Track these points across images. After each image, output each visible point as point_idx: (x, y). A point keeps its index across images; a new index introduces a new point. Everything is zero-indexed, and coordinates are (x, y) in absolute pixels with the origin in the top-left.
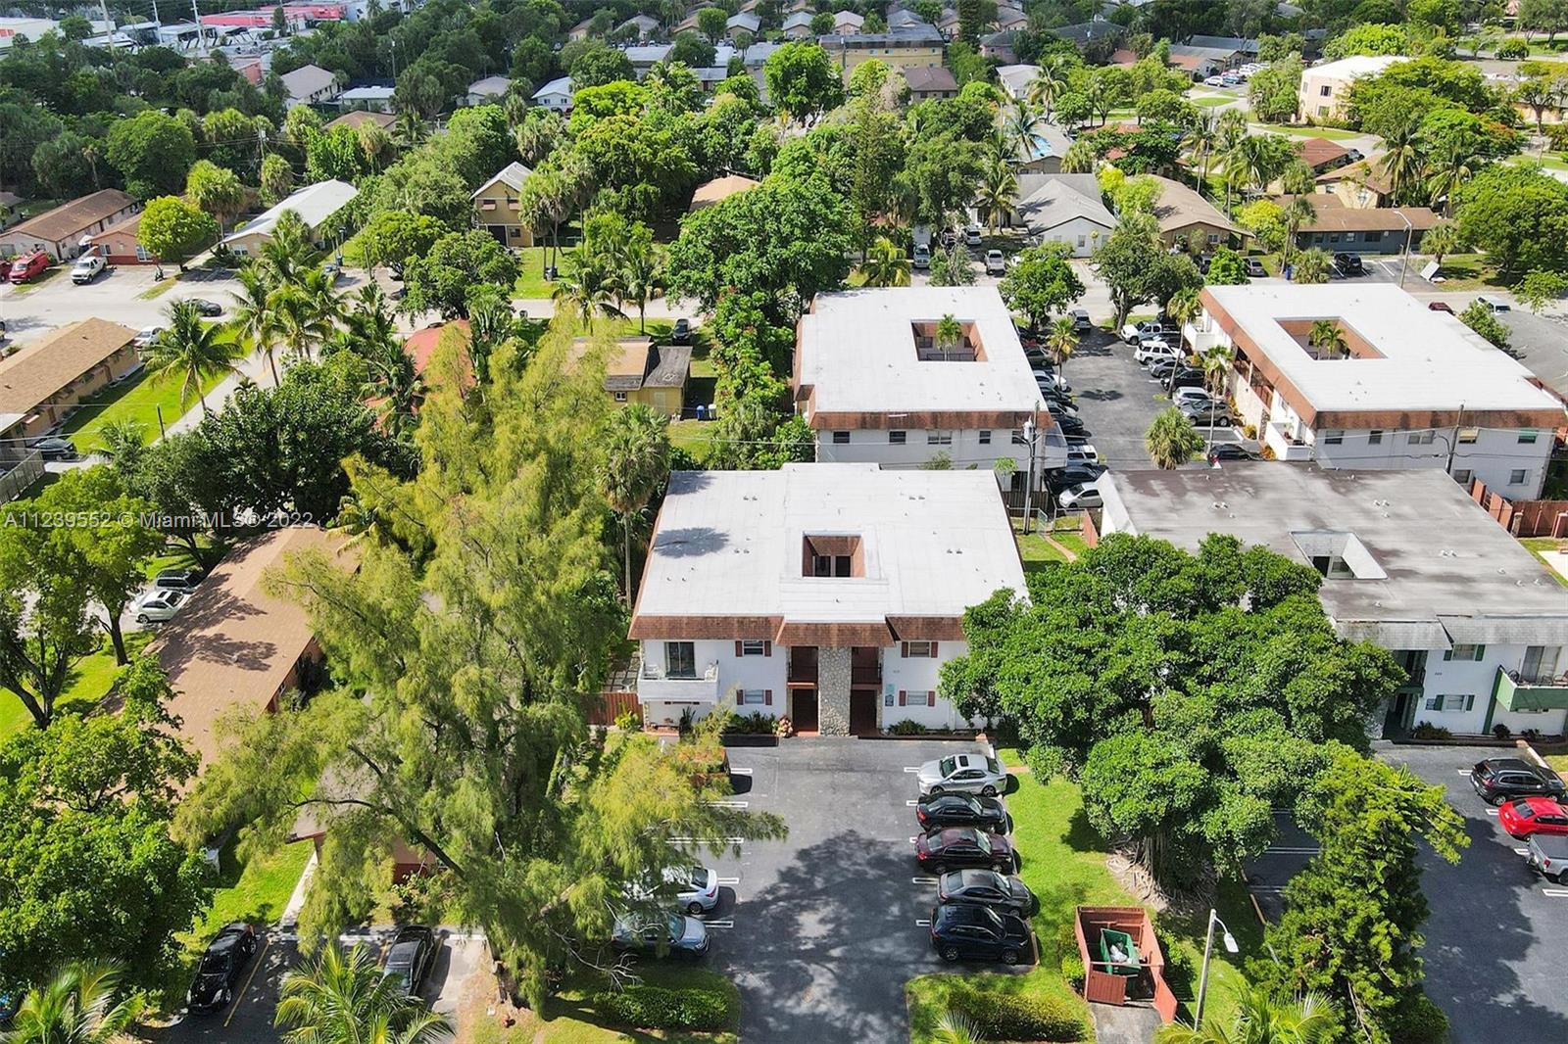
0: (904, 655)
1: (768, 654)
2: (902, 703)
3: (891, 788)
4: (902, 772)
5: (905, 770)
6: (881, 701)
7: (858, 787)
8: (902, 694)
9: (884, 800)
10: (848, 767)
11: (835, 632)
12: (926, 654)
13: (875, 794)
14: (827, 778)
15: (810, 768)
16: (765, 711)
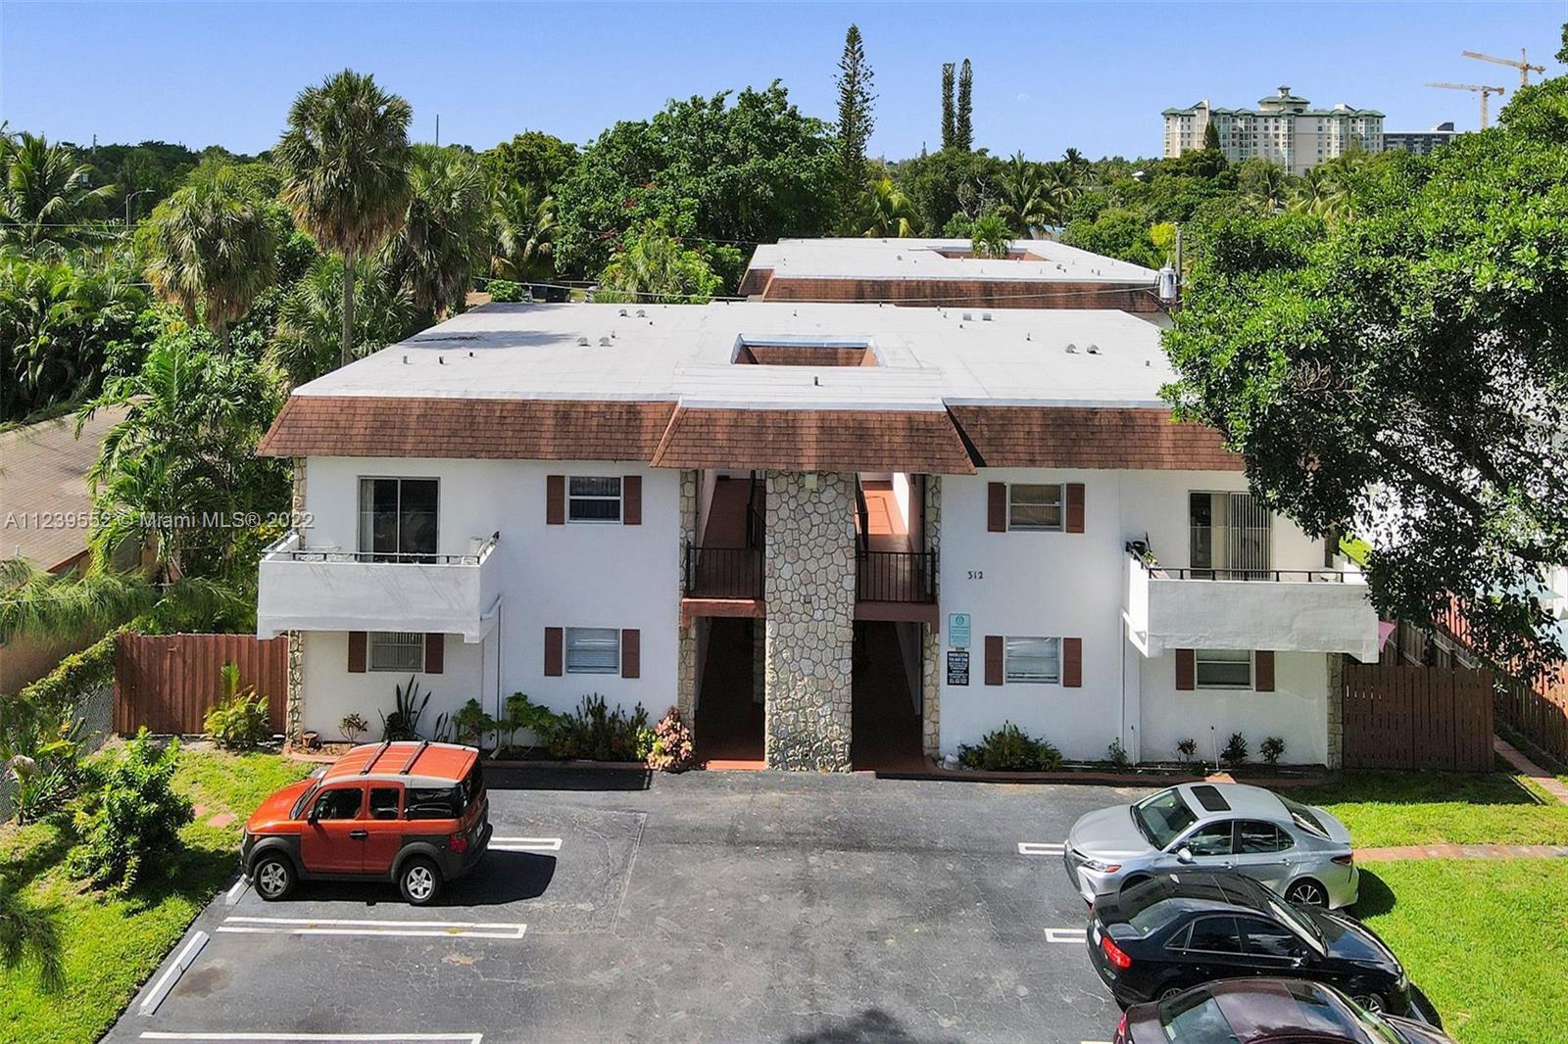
0: (996, 523)
1: (634, 517)
2: (994, 676)
3: (987, 894)
4: (1014, 854)
5: (1022, 848)
6: (936, 668)
7: (884, 889)
8: (994, 645)
9: (972, 929)
10: (852, 839)
11: (810, 434)
12: (1053, 524)
13: (940, 908)
14: (786, 866)
15: (735, 840)
16: (619, 694)
